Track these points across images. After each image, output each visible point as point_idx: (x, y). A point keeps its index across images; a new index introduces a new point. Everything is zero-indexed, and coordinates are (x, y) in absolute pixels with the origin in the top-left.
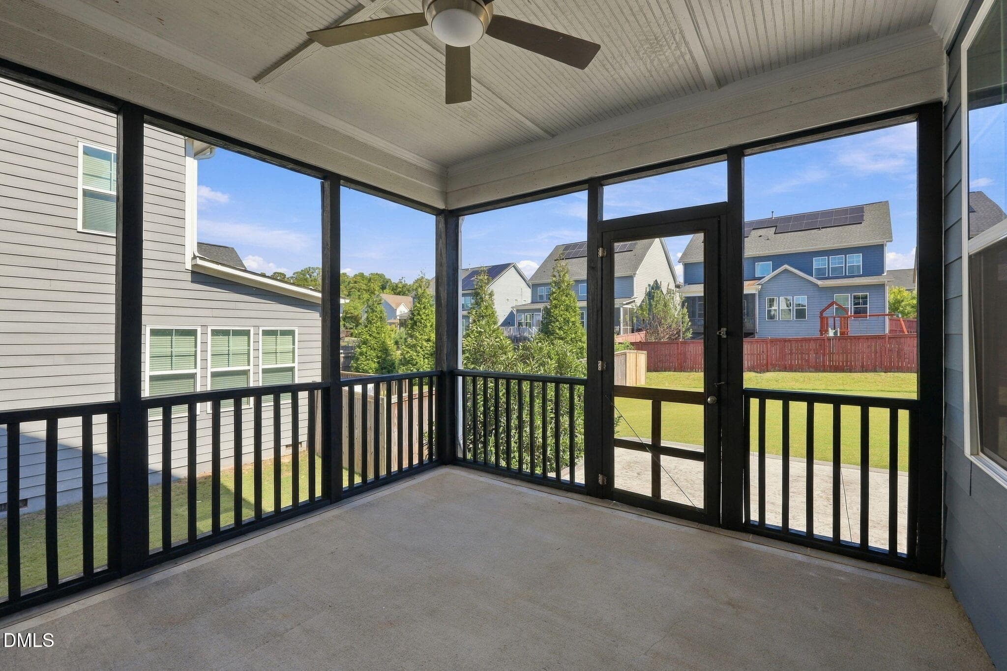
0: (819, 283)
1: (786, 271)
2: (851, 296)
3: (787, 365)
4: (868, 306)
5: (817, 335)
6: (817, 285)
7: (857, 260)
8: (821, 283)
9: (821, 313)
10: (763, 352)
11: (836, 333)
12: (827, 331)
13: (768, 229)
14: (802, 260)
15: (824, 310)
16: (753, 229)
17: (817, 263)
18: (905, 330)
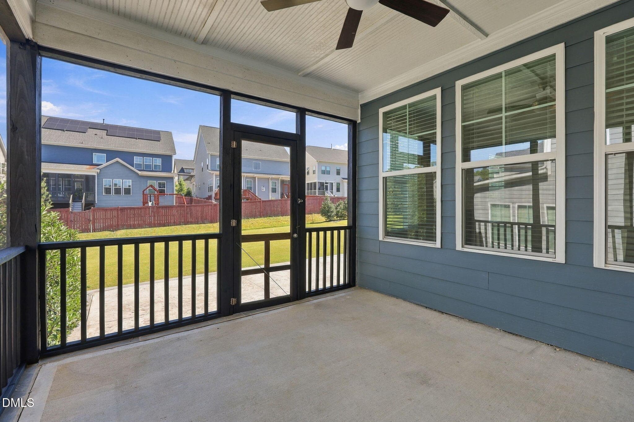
0: (139, 173)
1: (117, 162)
2: (157, 182)
3: (132, 225)
4: (165, 189)
5: (141, 205)
6: (138, 174)
7: (159, 162)
8: (141, 173)
9: (143, 192)
10: (115, 217)
11: (152, 204)
12: (147, 203)
13: (102, 131)
14: (128, 156)
15: (144, 191)
16: (89, 128)
17: (137, 160)
18: (186, 203)
